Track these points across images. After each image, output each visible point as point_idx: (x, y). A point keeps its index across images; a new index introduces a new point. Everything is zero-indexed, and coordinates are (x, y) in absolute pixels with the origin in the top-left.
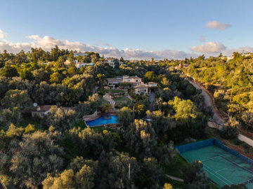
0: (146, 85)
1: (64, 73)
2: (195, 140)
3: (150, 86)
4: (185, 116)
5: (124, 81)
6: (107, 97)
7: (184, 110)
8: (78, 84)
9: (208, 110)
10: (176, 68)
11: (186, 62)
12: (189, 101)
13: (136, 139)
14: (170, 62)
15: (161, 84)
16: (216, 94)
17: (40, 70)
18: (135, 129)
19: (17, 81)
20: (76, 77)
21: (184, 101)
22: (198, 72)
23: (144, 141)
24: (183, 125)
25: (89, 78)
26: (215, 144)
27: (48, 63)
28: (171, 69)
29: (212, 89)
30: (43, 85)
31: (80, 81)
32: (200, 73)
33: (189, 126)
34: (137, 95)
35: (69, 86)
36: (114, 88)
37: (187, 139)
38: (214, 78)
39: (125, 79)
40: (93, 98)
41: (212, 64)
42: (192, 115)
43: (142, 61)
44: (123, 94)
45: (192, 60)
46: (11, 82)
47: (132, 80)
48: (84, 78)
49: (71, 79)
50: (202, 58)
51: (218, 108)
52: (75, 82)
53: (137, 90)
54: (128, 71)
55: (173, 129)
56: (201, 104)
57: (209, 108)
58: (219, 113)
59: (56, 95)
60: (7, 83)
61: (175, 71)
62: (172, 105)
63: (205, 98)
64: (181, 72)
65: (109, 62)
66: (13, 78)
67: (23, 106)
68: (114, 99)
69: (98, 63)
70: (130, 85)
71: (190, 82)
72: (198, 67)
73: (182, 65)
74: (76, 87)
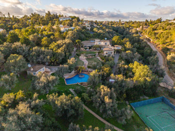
0: (113, 48)
1: (52, 37)
2: (148, 98)
3: (116, 48)
4: (142, 79)
5: (95, 44)
6: (83, 58)
7: (142, 74)
8: (61, 49)
9: (161, 72)
10: (138, 29)
11: (146, 24)
12: (146, 66)
13: (101, 102)
14: (133, 23)
15: (125, 47)
16: (169, 57)
17: (35, 34)
18: (100, 94)
19: (17, 46)
20: (59, 42)
21: (142, 66)
22: (155, 34)
23: (107, 105)
24: (139, 86)
25: (69, 43)
26: (163, 100)
27: (42, 27)
28: (134, 31)
29: (166, 51)
30: (35, 50)
31: (62, 46)
32: (157, 36)
33: (144, 87)
34: (105, 57)
35: (54, 50)
36: (88, 50)
37: (141, 97)
38: (168, 40)
39: (97, 42)
40: (71, 61)
41: (167, 27)
42: (147, 79)
43: (112, 22)
44: (95, 56)
45: (151, 23)
46: (13, 46)
47: (102, 43)
48: (65, 43)
49: (56, 44)
50: (160, 21)
51: (169, 68)
52: (59, 46)
53: (105, 52)
54: (100, 34)
55: (131, 89)
56: (155, 65)
57: (162, 70)
58: (169, 73)
59: (44, 58)
60: (11, 47)
61: (137, 32)
62: (132, 68)
63: (159, 59)
64: (141, 33)
65: (87, 24)
66: (15, 43)
67: (20, 69)
68: (88, 59)
69: (78, 28)
70: (100, 47)
71: (148, 43)
72: (156, 30)
73: (143, 27)
74: (59, 51)
